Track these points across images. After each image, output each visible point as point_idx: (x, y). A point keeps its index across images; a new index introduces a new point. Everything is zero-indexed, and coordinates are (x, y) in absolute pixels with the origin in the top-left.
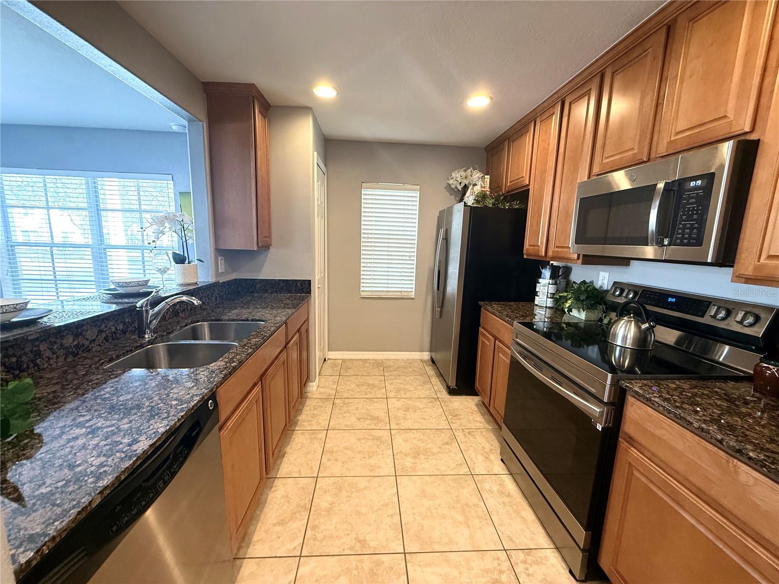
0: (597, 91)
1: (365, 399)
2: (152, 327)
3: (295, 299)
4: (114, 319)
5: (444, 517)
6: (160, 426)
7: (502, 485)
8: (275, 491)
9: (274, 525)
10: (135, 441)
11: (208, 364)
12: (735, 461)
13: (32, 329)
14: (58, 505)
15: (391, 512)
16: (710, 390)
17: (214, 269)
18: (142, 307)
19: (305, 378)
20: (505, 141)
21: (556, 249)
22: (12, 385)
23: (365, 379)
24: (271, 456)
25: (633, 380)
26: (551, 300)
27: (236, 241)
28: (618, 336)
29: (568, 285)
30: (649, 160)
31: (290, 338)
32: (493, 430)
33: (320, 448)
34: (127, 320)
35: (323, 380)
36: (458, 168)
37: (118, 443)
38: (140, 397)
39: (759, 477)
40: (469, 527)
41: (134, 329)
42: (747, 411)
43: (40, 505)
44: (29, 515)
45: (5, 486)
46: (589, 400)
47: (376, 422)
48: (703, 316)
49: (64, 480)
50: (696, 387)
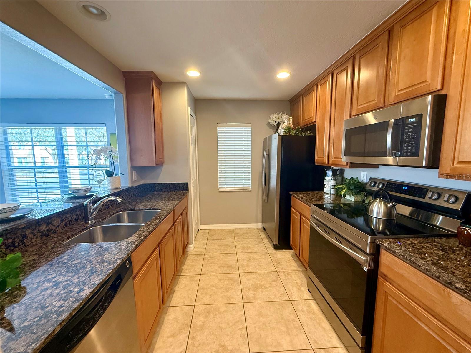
0: (352, 67)
1: (223, 254)
2: (93, 216)
3: (179, 195)
4: (70, 212)
5: (274, 328)
6: (97, 279)
7: (309, 306)
8: (169, 315)
9: (169, 337)
10: (82, 290)
11: (126, 239)
12: (448, 289)
13: (22, 221)
14: (35, 333)
15: (241, 327)
16: (431, 244)
17: (130, 178)
18: (87, 205)
19: (186, 242)
20: (301, 96)
21: (334, 159)
22: (9, 257)
23: (223, 242)
24: (166, 294)
25: (384, 239)
26: (334, 189)
27: (143, 162)
28: (374, 212)
29: (343, 179)
30: (384, 106)
31: (176, 219)
32: (303, 271)
33: (196, 287)
34: (78, 213)
35: (198, 243)
36: (273, 113)
37: (71, 291)
38: (85, 261)
39: (463, 299)
40: (289, 334)
41: (82, 218)
42: (454, 257)
43: (24, 333)
44: (17, 340)
45: (3, 321)
46: (359, 252)
47: (230, 268)
48: (424, 198)
49: (38, 316)
50: (423, 242)
